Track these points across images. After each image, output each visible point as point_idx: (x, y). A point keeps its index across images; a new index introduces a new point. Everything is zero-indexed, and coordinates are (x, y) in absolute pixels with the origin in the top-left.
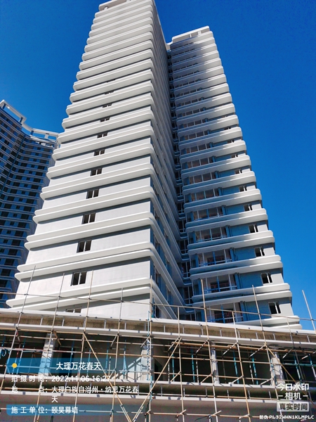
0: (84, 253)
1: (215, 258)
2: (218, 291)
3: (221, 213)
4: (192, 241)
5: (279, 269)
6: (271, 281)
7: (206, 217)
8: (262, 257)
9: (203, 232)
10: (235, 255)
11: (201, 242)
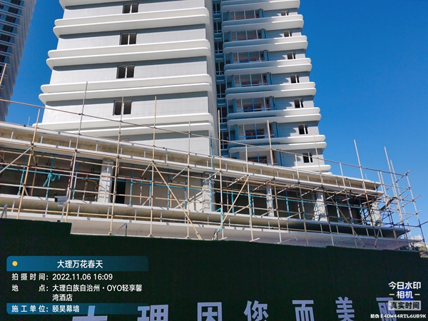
0: (126, 80)
1: (253, 106)
2: (255, 138)
3: (263, 59)
4: (230, 85)
5: (316, 121)
6: (307, 133)
7: (247, 61)
8: (301, 109)
9: (243, 77)
10: (274, 105)
11: (239, 87)
